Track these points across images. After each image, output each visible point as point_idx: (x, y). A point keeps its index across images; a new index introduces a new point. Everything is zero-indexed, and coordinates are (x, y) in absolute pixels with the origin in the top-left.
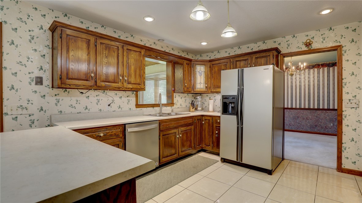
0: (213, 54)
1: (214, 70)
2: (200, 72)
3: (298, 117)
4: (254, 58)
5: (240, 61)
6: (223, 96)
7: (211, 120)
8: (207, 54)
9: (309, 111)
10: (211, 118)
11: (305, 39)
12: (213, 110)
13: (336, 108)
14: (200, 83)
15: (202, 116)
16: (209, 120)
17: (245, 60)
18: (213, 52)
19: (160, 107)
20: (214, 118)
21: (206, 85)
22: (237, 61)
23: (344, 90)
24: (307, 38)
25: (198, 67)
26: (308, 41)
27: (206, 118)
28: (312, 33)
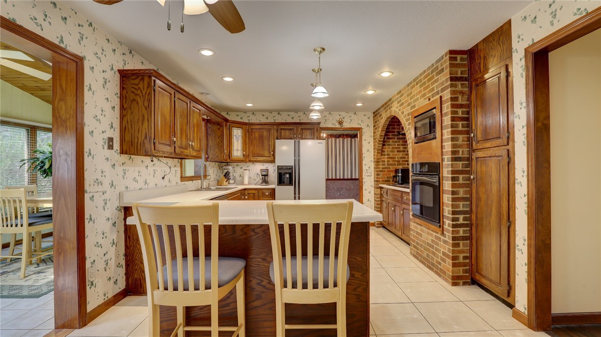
0: (246, 115)
1: (253, 135)
2: (237, 136)
3: (342, 188)
4: (299, 129)
5: (285, 129)
6: (278, 166)
7: (256, 194)
8: (238, 113)
9: (351, 181)
10: (257, 191)
11: (338, 118)
12: (249, 183)
13: (357, 178)
14: (237, 150)
15: (245, 189)
16: (254, 194)
17: (291, 129)
18: (245, 112)
19: (201, 179)
20: (260, 192)
21: (244, 153)
22: (282, 129)
23: (364, 162)
24: (340, 117)
25: (235, 130)
26: (340, 120)
27: (250, 192)
28: (343, 114)
